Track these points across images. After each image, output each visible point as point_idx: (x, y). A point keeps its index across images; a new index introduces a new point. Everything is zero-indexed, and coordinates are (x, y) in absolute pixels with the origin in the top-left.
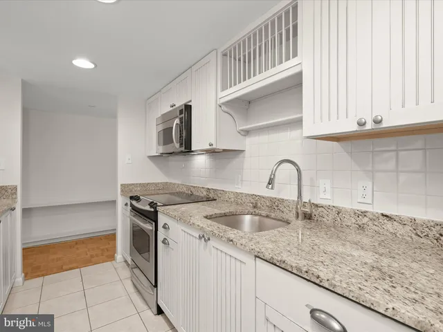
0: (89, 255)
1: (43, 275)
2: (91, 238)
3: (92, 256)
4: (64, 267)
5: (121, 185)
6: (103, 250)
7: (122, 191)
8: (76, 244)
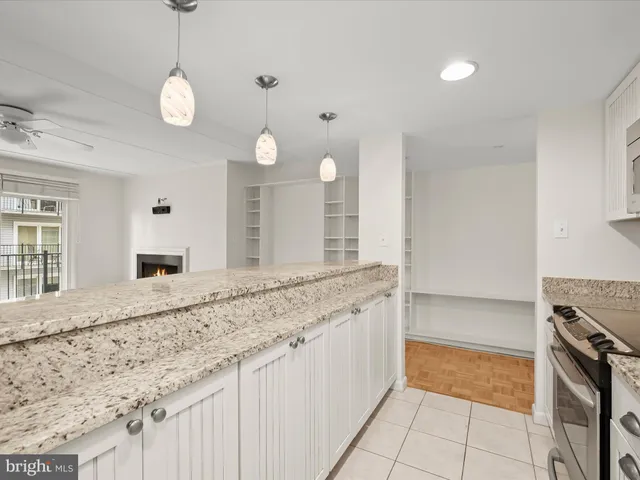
0: (490, 385)
1: (427, 389)
2: (502, 357)
3: (495, 389)
4: (454, 389)
5: (544, 279)
6: (515, 385)
7: (546, 291)
8: (480, 357)
